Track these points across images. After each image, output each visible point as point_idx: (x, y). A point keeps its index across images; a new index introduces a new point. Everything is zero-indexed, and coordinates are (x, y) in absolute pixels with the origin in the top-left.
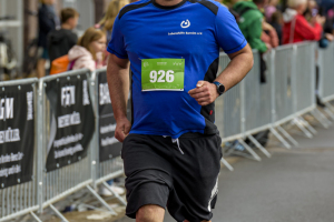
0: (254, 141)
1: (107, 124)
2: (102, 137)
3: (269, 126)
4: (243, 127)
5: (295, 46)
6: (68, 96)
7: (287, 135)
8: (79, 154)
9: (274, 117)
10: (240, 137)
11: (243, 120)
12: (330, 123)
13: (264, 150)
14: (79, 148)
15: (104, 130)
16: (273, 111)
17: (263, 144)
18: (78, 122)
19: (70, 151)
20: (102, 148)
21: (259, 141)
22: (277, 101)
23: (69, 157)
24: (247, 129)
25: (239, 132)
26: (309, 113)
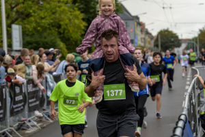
1: (31, 99)
2: (30, 103)
6: (17, 89)
8: (22, 110)
14: (22, 107)
15: (30, 101)
18: (22, 98)
19: (19, 109)
20: (29, 107)
23: (18, 111)
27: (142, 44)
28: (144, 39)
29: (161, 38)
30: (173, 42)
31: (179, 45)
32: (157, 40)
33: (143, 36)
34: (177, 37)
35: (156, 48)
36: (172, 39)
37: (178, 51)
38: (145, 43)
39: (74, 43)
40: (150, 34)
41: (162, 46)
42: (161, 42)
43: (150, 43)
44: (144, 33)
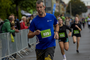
0: (12, 57)
3: (16, 52)
4: (9, 53)
5: (22, 30)
7: (21, 54)
9: (17, 50)
10: (8, 56)
11: (9, 51)
12: (32, 50)
13: (15, 59)
16: (17, 48)
17: (15, 57)
21: (14, 57)
22: (18, 45)
24: (10, 54)
25: (8, 55)
26: (26, 48)
27: (57, 11)
28: (59, 6)
29: (72, 6)
30: (81, 8)
31: (85, 11)
32: (68, 7)
33: (58, 4)
34: (84, 4)
35: (68, 13)
36: (80, 7)
37: (85, 16)
38: (59, 9)
39: (5, 11)
40: (63, 3)
41: (72, 12)
42: (72, 9)
43: (63, 10)
44: (58, 2)
